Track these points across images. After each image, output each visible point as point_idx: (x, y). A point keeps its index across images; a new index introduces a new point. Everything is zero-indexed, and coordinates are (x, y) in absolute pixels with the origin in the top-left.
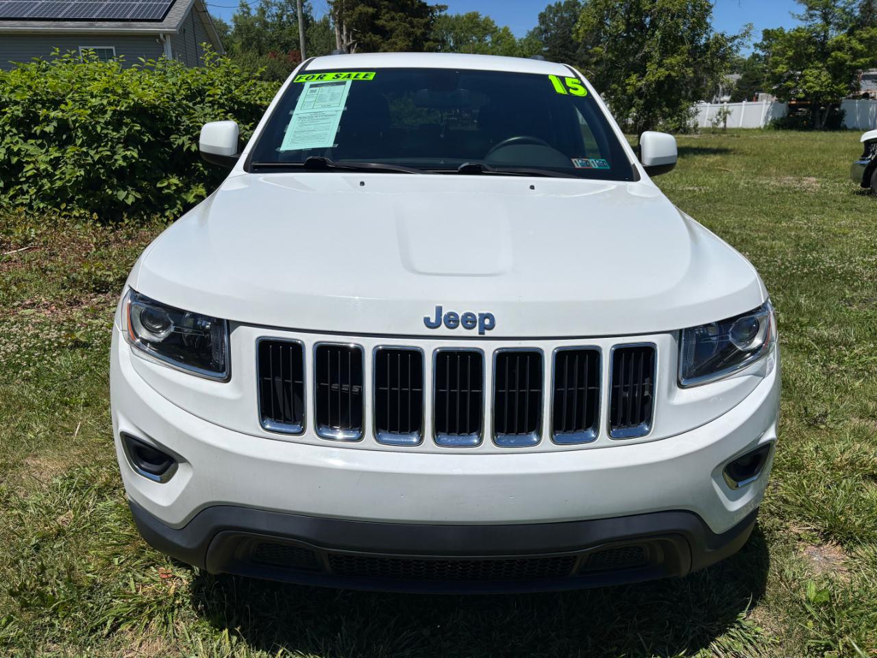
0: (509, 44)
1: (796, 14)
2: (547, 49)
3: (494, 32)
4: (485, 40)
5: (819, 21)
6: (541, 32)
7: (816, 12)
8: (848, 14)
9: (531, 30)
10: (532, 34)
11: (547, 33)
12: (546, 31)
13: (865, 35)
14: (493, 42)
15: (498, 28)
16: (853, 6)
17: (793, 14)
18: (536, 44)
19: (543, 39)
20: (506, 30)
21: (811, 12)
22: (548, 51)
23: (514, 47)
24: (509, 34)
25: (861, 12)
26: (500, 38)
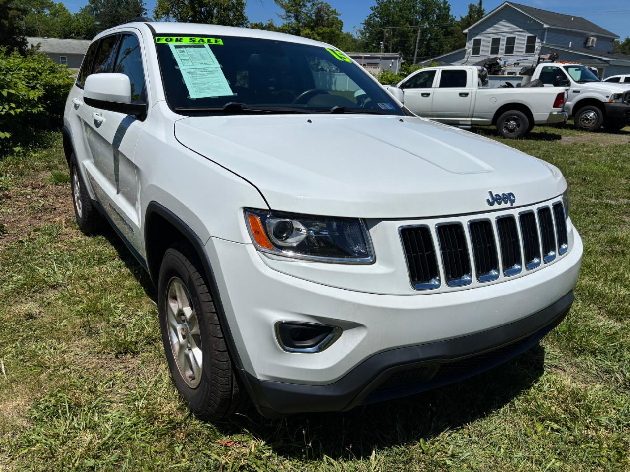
0: (67, 17)
1: (279, 14)
2: (99, 23)
3: (50, 6)
4: (44, 12)
5: (293, 20)
6: (92, 10)
7: (291, 14)
8: (309, 17)
9: (83, 7)
10: (84, 10)
11: (97, 11)
12: (96, 9)
13: (321, 31)
14: (51, 14)
15: (54, 4)
16: (311, 12)
17: (278, 15)
18: (89, 18)
19: (94, 15)
20: (61, 5)
21: (289, 14)
22: (100, 25)
23: (70, 19)
24: (64, 9)
25: (315, 16)
26: (57, 12)
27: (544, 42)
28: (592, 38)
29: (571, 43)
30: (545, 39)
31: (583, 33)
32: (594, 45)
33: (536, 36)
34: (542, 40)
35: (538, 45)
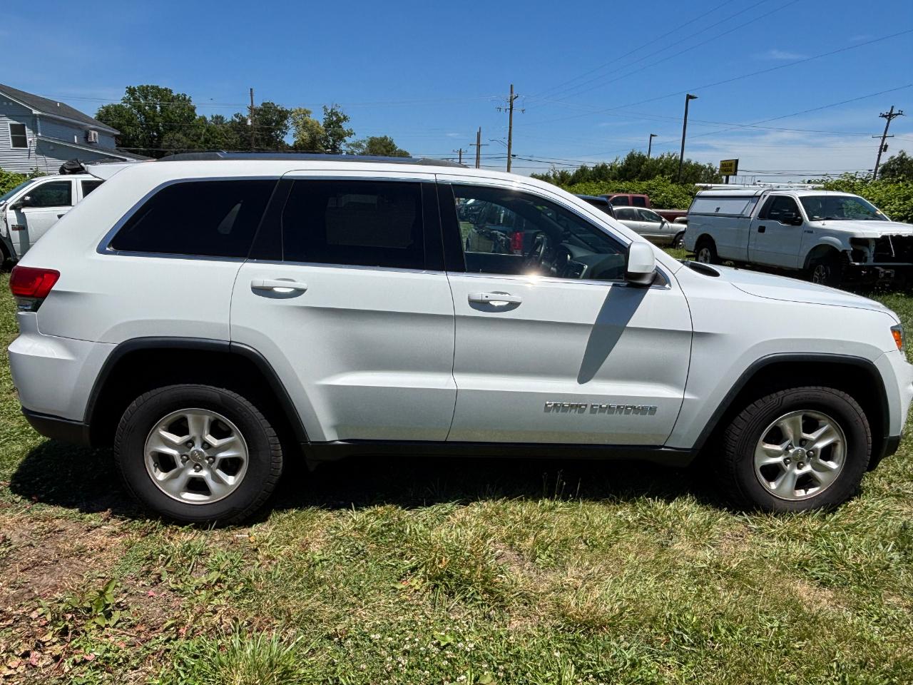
27: (39, 134)
28: (93, 132)
29: (76, 137)
30: (39, 130)
31: (82, 126)
32: (97, 141)
33: (24, 125)
34: (35, 132)
35: (30, 136)
